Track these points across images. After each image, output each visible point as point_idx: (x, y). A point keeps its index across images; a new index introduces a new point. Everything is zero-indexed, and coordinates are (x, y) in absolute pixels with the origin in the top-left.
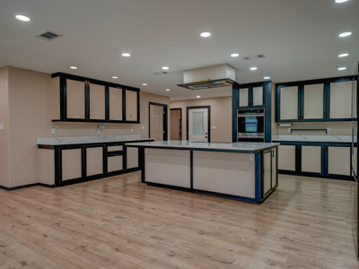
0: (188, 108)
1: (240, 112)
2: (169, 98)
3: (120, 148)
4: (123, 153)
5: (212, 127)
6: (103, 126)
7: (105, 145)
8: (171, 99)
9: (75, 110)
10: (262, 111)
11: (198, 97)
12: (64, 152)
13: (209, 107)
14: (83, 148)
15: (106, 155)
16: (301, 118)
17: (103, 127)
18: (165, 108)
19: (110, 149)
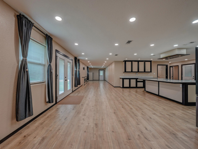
0: (182, 65)
6: (137, 73)
7: (136, 79)
9: (129, 69)
11: (186, 60)
12: (125, 80)
13: (195, 64)
14: (130, 79)
15: (137, 82)
18: (167, 66)
19: (138, 80)
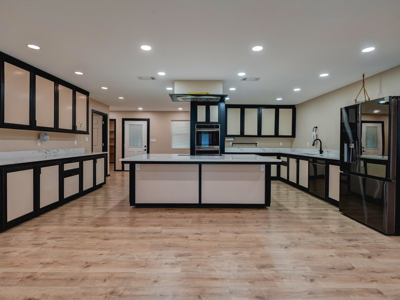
0: (124, 120)
1: (198, 127)
2: (108, 106)
3: (76, 165)
4: (79, 172)
5: (151, 140)
6: (46, 135)
7: (61, 162)
8: (111, 108)
10: (218, 127)
11: (140, 109)
13: (148, 120)
14: (36, 167)
15: (63, 175)
16: (242, 134)
17: (47, 137)
18: (105, 117)
